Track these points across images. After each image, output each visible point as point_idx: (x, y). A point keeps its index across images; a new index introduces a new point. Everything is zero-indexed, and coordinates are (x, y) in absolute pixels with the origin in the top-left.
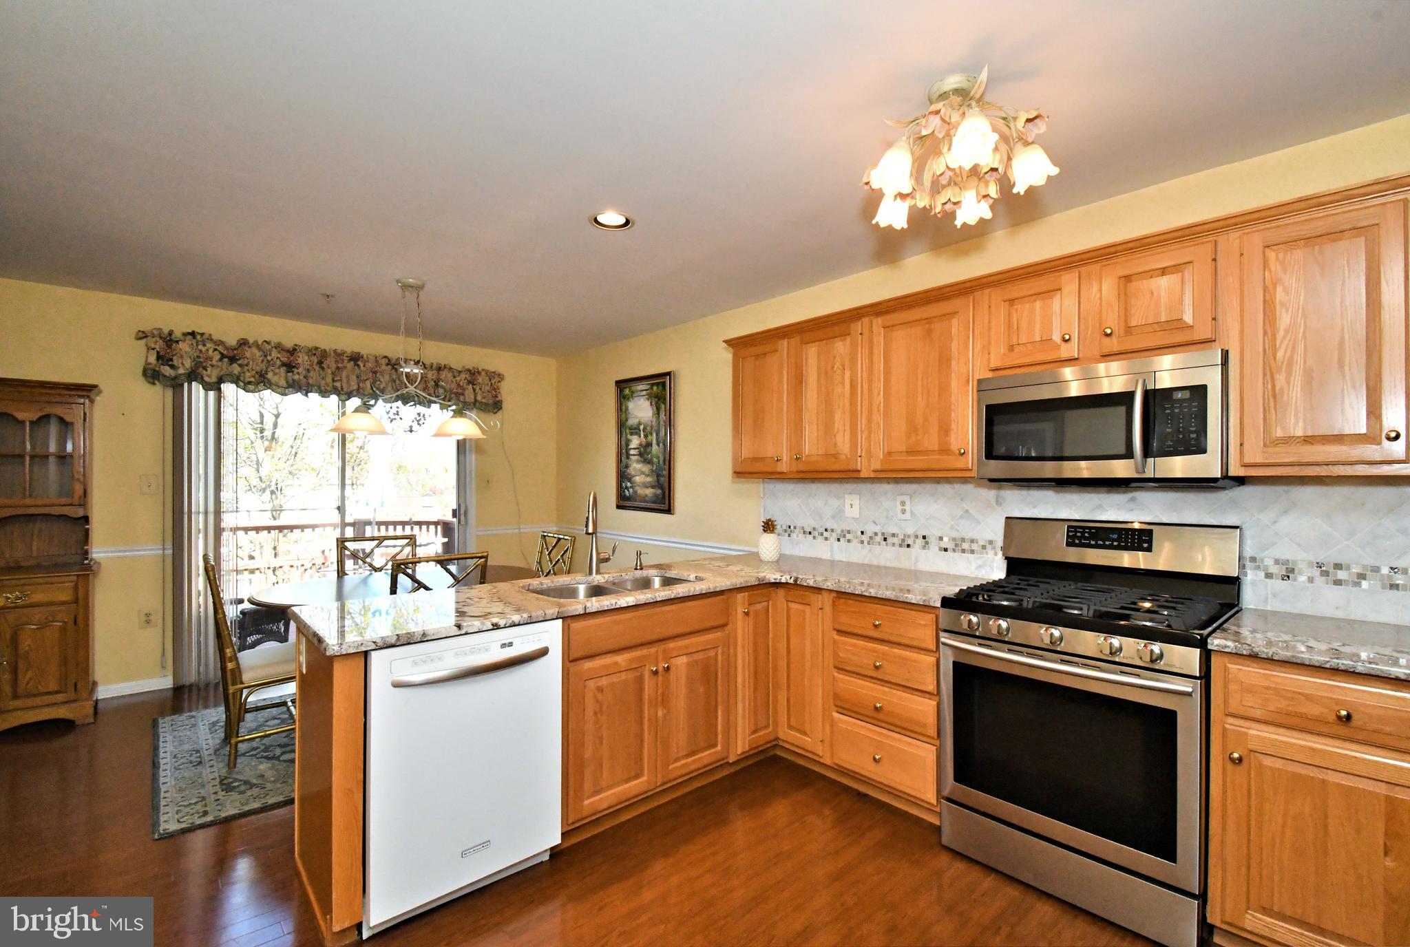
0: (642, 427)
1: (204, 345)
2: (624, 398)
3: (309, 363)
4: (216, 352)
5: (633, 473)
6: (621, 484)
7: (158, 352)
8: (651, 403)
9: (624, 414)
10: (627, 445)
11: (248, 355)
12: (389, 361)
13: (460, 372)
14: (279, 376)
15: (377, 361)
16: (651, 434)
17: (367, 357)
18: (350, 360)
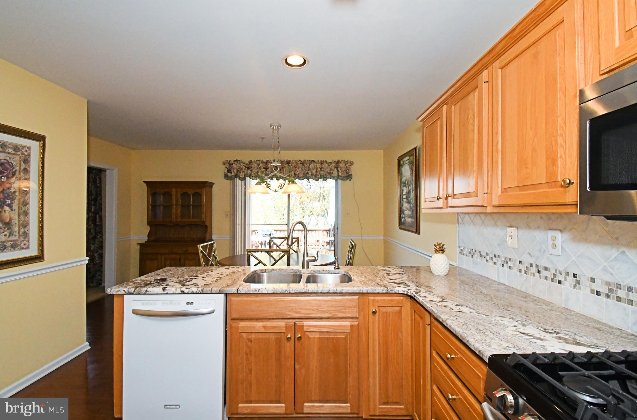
0: (407, 182)
1: (240, 164)
2: (401, 166)
4: (244, 166)
5: (404, 209)
6: (401, 216)
7: (228, 169)
8: (410, 168)
9: (401, 176)
10: (402, 193)
11: (253, 166)
12: (301, 162)
13: (331, 163)
15: (296, 163)
16: (410, 185)
17: (292, 162)
18: (286, 164)
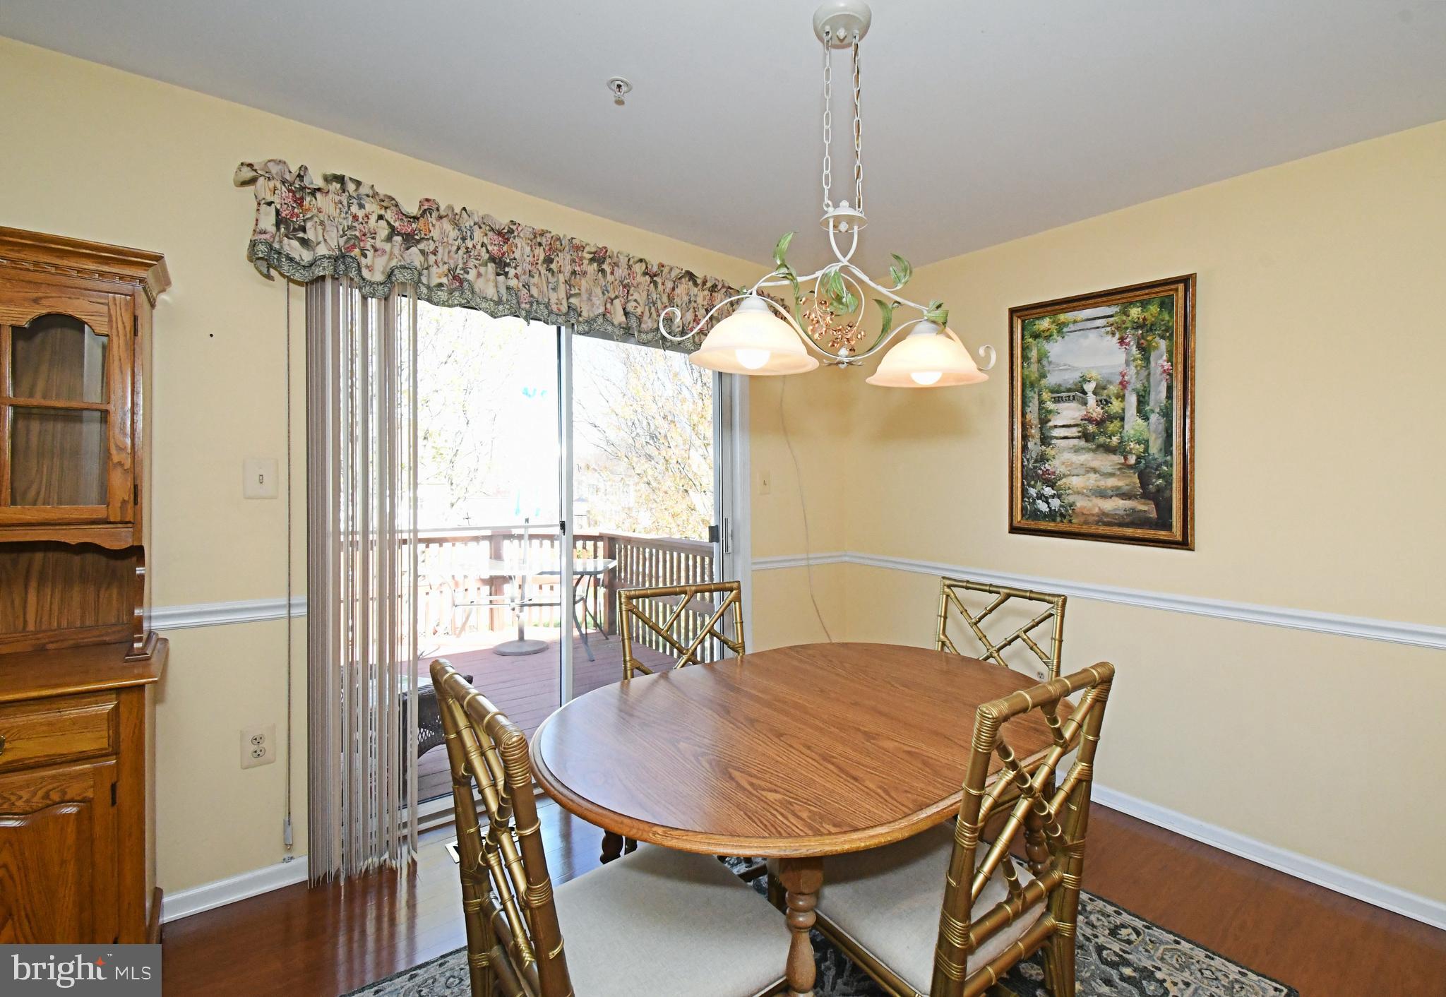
0: (1089, 387)
2: (1036, 336)
3: (531, 259)
4: (382, 223)
5: (1061, 469)
6: (1024, 491)
7: (278, 212)
8: (1122, 341)
9: (1034, 367)
10: (1044, 421)
11: (435, 233)
12: (647, 267)
14: (486, 283)
15: (630, 267)
16: (1121, 397)
17: (616, 258)
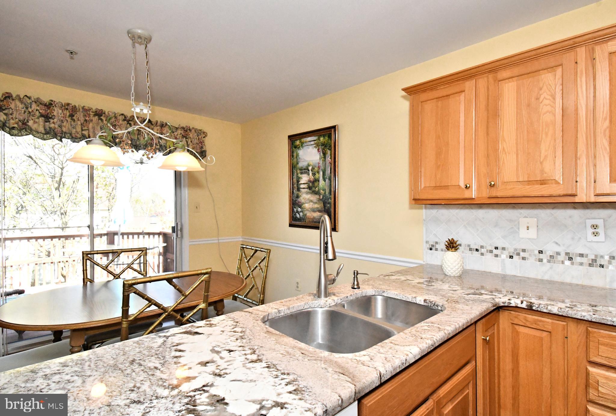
0: (310, 168)
2: (295, 147)
3: (62, 115)
5: (303, 201)
6: (293, 209)
8: (318, 151)
9: (295, 160)
10: (298, 181)
11: (12, 106)
12: (125, 117)
13: (177, 128)
14: (39, 125)
15: (116, 117)
16: (318, 172)
17: (109, 114)
18: (95, 115)
